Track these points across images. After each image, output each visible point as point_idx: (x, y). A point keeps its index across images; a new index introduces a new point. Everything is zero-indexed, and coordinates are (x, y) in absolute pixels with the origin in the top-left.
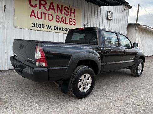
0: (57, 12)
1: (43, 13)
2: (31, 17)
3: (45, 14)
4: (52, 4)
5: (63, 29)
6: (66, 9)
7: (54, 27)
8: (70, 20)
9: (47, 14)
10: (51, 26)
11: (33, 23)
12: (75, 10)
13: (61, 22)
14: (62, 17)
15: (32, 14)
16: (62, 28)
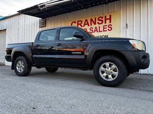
4: (86, 20)
6: (100, 19)
13: (94, 32)
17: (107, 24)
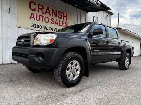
0: (53, 16)
1: (41, 16)
2: (30, 18)
3: (43, 16)
4: (48, 8)
6: (60, 13)
7: (50, 28)
8: (63, 23)
9: (44, 17)
10: (47, 27)
11: (32, 24)
12: (67, 15)
14: (57, 20)
15: (32, 17)
16: (56, 29)
17: (65, 20)
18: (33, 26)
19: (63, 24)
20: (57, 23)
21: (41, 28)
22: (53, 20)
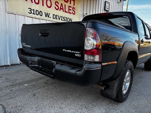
5: (63, 18)
7: (53, 15)
8: (70, 8)
10: (49, 14)
11: (29, 8)
14: (62, 4)
16: (61, 17)
17: (72, 5)
18: (30, 12)
19: (69, 10)
20: (63, 9)
21: (42, 15)
22: (57, 3)
